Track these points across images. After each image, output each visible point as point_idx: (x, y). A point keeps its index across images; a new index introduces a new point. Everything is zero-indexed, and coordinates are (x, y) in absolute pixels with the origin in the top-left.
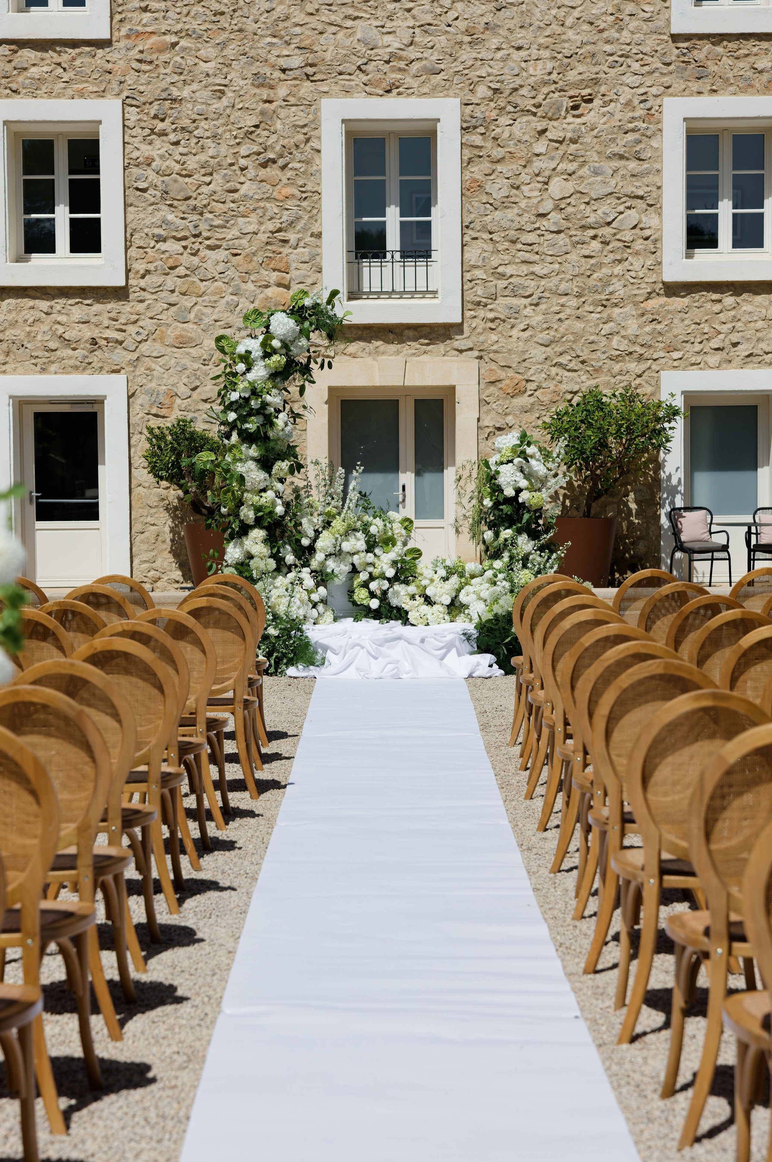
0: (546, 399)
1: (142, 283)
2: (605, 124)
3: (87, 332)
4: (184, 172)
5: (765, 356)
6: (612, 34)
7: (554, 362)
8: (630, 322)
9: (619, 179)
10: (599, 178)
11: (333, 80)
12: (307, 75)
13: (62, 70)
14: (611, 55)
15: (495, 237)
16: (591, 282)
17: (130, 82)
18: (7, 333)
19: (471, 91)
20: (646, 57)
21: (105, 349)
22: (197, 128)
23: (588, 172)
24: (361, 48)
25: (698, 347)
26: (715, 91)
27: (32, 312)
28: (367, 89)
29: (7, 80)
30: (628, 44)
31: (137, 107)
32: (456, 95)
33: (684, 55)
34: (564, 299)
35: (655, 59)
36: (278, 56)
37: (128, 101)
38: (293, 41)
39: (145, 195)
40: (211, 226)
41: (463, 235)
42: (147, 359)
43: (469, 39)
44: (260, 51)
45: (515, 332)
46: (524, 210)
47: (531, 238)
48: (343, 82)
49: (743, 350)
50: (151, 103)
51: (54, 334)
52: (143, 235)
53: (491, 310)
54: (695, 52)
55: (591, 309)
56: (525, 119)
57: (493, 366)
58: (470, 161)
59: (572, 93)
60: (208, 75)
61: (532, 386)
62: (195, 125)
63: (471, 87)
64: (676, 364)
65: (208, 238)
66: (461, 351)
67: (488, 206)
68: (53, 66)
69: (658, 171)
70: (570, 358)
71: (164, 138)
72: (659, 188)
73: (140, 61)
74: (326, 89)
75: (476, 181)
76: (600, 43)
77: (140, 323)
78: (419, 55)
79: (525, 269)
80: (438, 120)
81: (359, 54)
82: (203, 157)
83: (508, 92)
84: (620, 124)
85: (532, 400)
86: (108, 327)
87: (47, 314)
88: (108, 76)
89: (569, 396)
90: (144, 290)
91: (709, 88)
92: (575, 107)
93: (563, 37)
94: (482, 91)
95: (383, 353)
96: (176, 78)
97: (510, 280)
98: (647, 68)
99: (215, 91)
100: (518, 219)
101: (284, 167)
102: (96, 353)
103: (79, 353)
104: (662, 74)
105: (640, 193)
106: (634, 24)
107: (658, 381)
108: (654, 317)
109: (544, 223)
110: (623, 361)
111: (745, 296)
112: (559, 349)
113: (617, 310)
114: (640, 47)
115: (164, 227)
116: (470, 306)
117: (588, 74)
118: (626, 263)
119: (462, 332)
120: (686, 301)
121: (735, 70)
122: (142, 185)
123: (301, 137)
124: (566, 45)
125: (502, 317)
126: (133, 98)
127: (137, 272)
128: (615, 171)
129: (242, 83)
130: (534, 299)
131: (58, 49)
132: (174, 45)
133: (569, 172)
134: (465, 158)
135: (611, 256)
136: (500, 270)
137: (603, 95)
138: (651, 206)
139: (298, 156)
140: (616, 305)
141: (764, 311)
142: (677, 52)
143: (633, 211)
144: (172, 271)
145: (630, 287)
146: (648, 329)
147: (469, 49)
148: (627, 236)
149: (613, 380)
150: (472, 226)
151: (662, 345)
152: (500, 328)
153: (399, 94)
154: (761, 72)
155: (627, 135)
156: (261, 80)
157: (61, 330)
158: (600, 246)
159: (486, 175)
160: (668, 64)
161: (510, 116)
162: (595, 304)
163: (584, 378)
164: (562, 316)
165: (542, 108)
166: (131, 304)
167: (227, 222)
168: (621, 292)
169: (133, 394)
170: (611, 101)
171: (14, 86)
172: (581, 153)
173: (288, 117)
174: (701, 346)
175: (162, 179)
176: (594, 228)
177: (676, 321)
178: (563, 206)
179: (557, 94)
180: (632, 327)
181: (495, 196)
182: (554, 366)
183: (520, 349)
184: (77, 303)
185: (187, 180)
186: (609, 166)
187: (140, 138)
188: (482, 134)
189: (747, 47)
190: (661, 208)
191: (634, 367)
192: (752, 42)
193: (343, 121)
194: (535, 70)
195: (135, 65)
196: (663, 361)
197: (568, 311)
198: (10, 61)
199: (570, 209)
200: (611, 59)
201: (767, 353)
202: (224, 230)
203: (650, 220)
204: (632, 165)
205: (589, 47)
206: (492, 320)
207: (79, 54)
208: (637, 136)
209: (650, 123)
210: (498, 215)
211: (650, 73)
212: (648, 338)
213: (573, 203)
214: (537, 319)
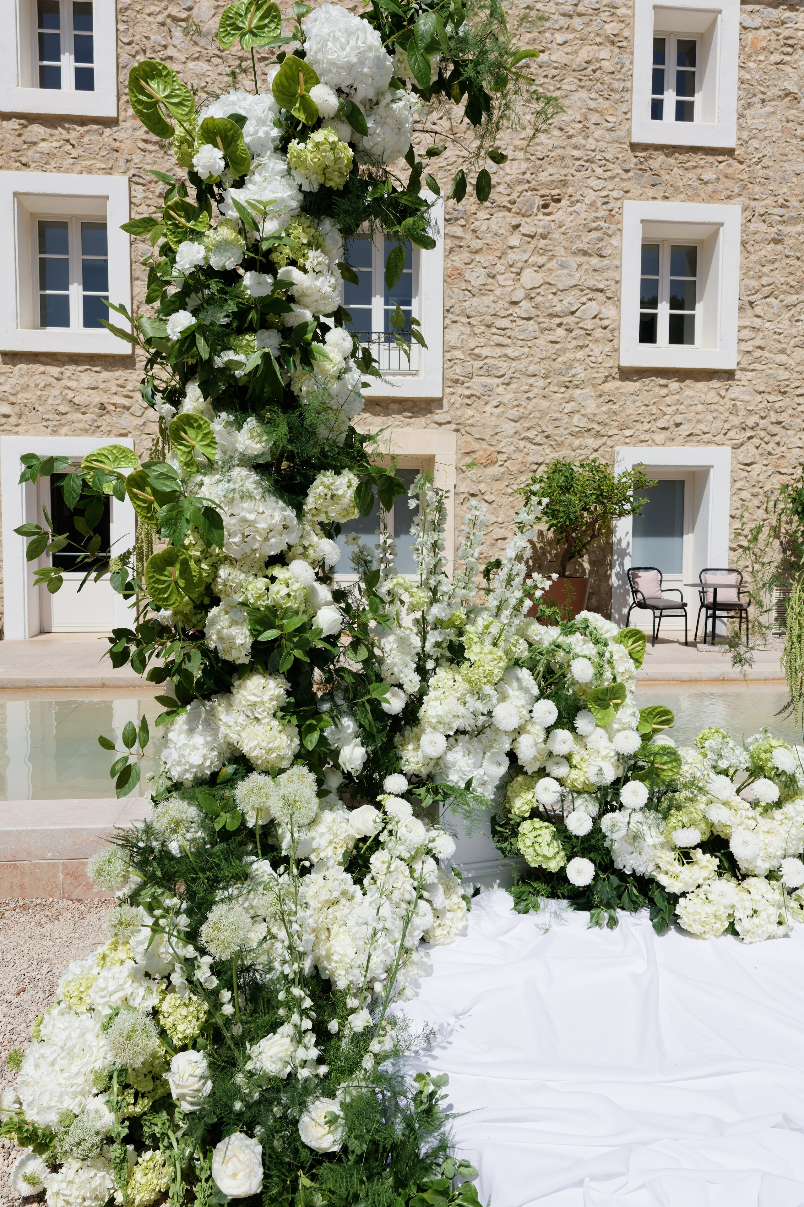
0: (514, 469)
2: (572, 222)
3: (96, 398)
5: (703, 436)
6: (579, 140)
7: (522, 436)
8: (589, 402)
9: (582, 273)
10: (565, 271)
13: (70, 147)
14: (578, 159)
15: (472, 320)
16: (556, 365)
17: (136, 161)
18: (19, 396)
20: (608, 163)
21: (113, 414)
23: (556, 265)
25: (646, 426)
26: (666, 198)
27: (43, 377)
29: (18, 154)
30: (593, 151)
31: (144, 185)
33: (641, 163)
34: (532, 380)
35: (616, 166)
37: (135, 179)
41: (445, 317)
43: (452, 137)
45: (488, 409)
46: (498, 297)
47: (505, 323)
49: (685, 430)
51: (64, 398)
53: (468, 388)
54: (651, 162)
55: (556, 389)
56: (501, 214)
57: (469, 438)
58: (451, 250)
59: (543, 192)
61: (503, 457)
64: (627, 440)
66: (440, 424)
67: (467, 292)
68: (62, 142)
69: (617, 267)
70: (536, 433)
72: (617, 282)
73: (146, 141)
75: (457, 269)
76: (569, 148)
79: (498, 351)
84: (585, 222)
85: (502, 469)
86: (115, 394)
87: (57, 379)
88: (116, 154)
89: (535, 467)
91: (662, 195)
92: (545, 206)
93: (536, 140)
95: (371, 424)
97: (486, 361)
98: (609, 174)
100: (494, 305)
102: (105, 417)
103: (89, 417)
104: (622, 179)
105: (601, 286)
106: (598, 133)
107: (612, 455)
108: (610, 398)
109: (516, 311)
110: (583, 437)
111: (688, 382)
112: (527, 424)
113: (578, 391)
114: (603, 154)
116: (449, 383)
117: (558, 176)
118: (587, 349)
119: (441, 407)
120: (638, 385)
121: (685, 180)
124: (539, 148)
125: (478, 394)
126: (140, 176)
128: (579, 266)
130: (506, 379)
131: (67, 125)
133: (540, 264)
134: (448, 247)
135: (574, 343)
136: (477, 351)
137: (571, 196)
138: (609, 298)
140: (577, 387)
141: (703, 396)
142: (635, 160)
143: (594, 302)
145: (590, 370)
146: (605, 408)
147: (452, 147)
148: (589, 324)
149: (573, 454)
150: (452, 310)
151: (616, 423)
152: (475, 405)
154: (706, 183)
155: (591, 233)
157: (71, 395)
158: (564, 332)
159: (466, 264)
160: (627, 171)
161: (487, 211)
162: (559, 385)
163: (548, 451)
164: (530, 394)
165: (516, 205)
166: (138, 372)
168: (583, 375)
170: (578, 201)
171: (24, 160)
172: (550, 248)
174: (649, 425)
176: (560, 316)
177: (628, 403)
178: (534, 295)
179: (530, 193)
180: (591, 406)
181: (473, 283)
182: (524, 439)
183: (493, 424)
184: (86, 370)
186: (574, 261)
187: (145, 215)
188: (463, 226)
189: (696, 159)
190: (619, 300)
191: (592, 442)
192: (700, 155)
194: (511, 169)
195: (142, 145)
196: (615, 438)
197: (536, 391)
198: (20, 135)
199: (539, 299)
200: (578, 163)
201: (704, 433)
203: (609, 311)
204: (595, 261)
205: (559, 151)
206: (469, 397)
207: (88, 132)
208: (598, 234)
209: (611, 223)
210: (475, 301)
211: (612, 178)
212: (605, 416)
213: (542, 293)
214: (508, 397)
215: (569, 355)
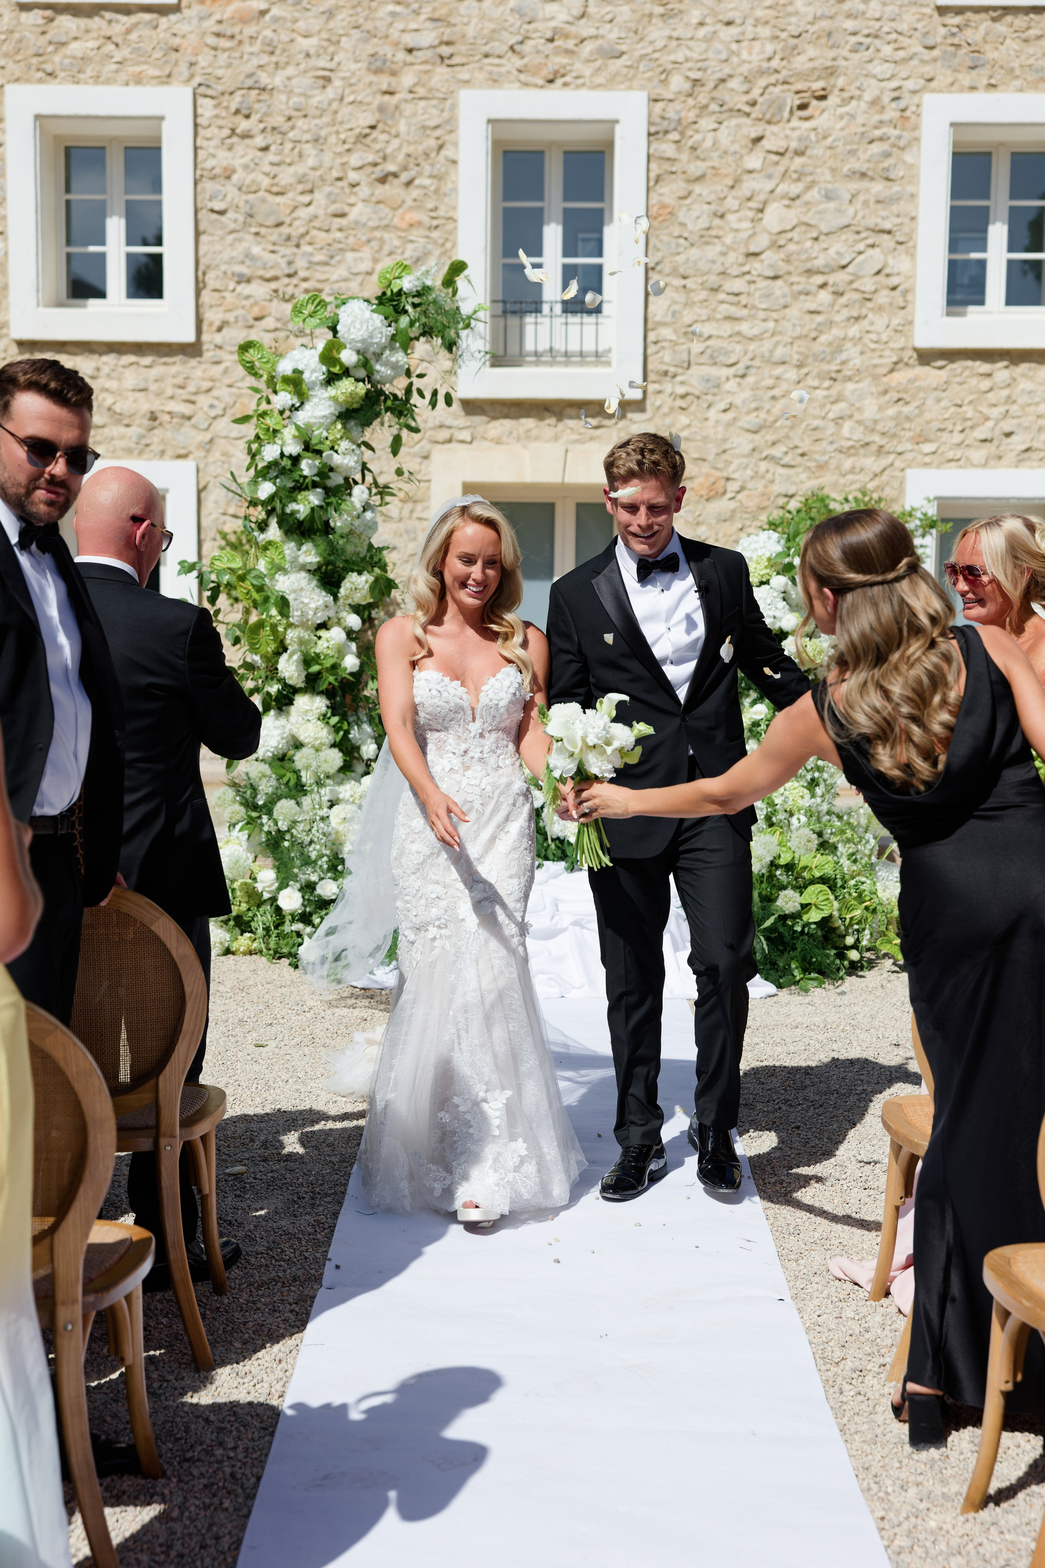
0: (752, 504)
1: (218, 338)
2: (842, 129)
3: (145, 405)
4: (275, 189)
6: (855, 5)
7: (764, 455)
8: (867, 402)
9: (858, 206)
10: (832, 205)
11: (476, 65)
12: (442, 58)
13: (113, 47)
14: (854, 34)
15: (689, 283)
16: (817, 347)
17: (203, 64)
19: (662, 81)
20: (901, 38)
21: (168, 426)
22: (293, 128)
23: (817, 196)
24: (514, 21)
25: (957, 438)
26: (993, 86)
28: (522, 77)
29: (41, 59)
30: (878, 20)
31: (214, 98)
32: (642, 88)
33: (953, 35)
34: (779, 370)
35: (913, 41)
36: (403, 31)
37: (202, 90)
38: (423, 10)
39: (224, 219)
40: (310, 262)
41: (646, 281)
42: (223, 441)
43: (659, 10)
44: (378, 24)
45: (712, 414)
46: (730, 248)
47: (738, 285)
48: (489, 68)
49: (1018, 442)
50: (231, 93)
52: (220, 274)
53: (682, 383)
54: (968, 31)
55: (816, 383)
56: (734, 122)
58: (658, 179)
59: (799, 86)
60: (308, 55)
61: (733, 487)
62: (290, 124)
63: (663, 77)
64: (927, 459)
65: (305, 280)
67: (682, 241)
68: (101, 41)
69: (911, 196)
70: (784, 449)
71: (247, 141)
72: (913, 219)
73: (218, 35)
74: (466, 76)
75: (666, 206)
76: (840, 18)
77: (215, 393)
78: (592, 31)
79: (728, 328)
80: (617, 121)
81: (512, 29)
82: (301, 168)
83: (711, 85)
84: (862, 129)
85: (733, 505)
86: (172, 398)
88: (174, 56)
89: (783, 501)
90: (220, 348)
91: (985, 82)
92: (803, 107)
93: (790, 9)
94: (677, 83)
95: (537, 438)
96: (265, 59)
97: (709, 343)
98: (902, 54)
99: (318, 77)
100: (722, 259)
101: (409, 183)
102: (156, 432)
103: (134, 431)
104: (922, 61)
105: (887, 226)
107: (902, 482)
108: (901, 395)
109: (756, 267)
110: (857, 455)
111: (1024, 367)
112: (770, 437)
113: (850, 386)
114: (893, 24)
115: (248, 262)
116: (654, 378)
117: (821, 61)
118: (865, 323)
119: (642, 412)
120: (943, 374)
121: (1023, 58)
122: (218, 206)
123: (432, 143)
124: (793, 20)
125: (697, 392)
126: (208, 86)
127: (211, 324)
128: (853, 196)
129: (353, 66)
130: (740, 368)
131: (107, 16)
132: (263, 13)
133: (792, 195)
134: (653, 175)
135: (845, 313)
136: (697, 328)
137: (840, 90)
138: (901, 243)
139: (427, 169)
140: (850, 379)
142: (943, 31)
143: (877, 250)
144: (257, 323)
145: (869, 354)
146: (891, 412)
147: (661, 24)
148: (868, 285)
149: (842, 481)
150: (658, 268)
151: (909, 434)
152: (693, 408)
153: (565, 85)
155: (873, 146)
156: (379, 64)
157: (108, 399)
158: (829, 297)
159: (681, 198)
160: (931, 48)
161: (714, 118)
162: (821, 376)
163: (803, 476)
164: (776, 392)
165: (757, 107)
166: (203, 367)
167: (332, 257)
168: (857, 361)
169: (205, 488)
170: (852, 98)
171: (49, 68)
172: (808, 170)
173: (414, 114)
174: (961, 436)
175: (245, 197)
176: (823, 273)
177: (929, 402)
178: (782, 242)
179: (779, 88)
180: (870, 409)
181: (690, 227)
182: (765, 458)
183: (719, 436)
184: (132, 363)
185: (279, 199)
186: (845, 189)
187: (216, 142)
188: (675, 142)
190: (914, 247)
191: (871, 463)
193: (489, 121)
194: (750, 53)
195: (211, 40)
196: (909, 456)
197: (784, 386)
198: (44, 33)
199: (792, 247)
200: (853, 40)
202: (327, 268)
204: (877, 188)
205: (823, 23)
206: (683, 397)
207: (136, 25)
208: (885, 146)
209: (903, 129)
210: (694, 253)
211: (905, 60)
212: (891, 424)
213: (796, 238)
214: (742, 396)
215: (836, 332)
